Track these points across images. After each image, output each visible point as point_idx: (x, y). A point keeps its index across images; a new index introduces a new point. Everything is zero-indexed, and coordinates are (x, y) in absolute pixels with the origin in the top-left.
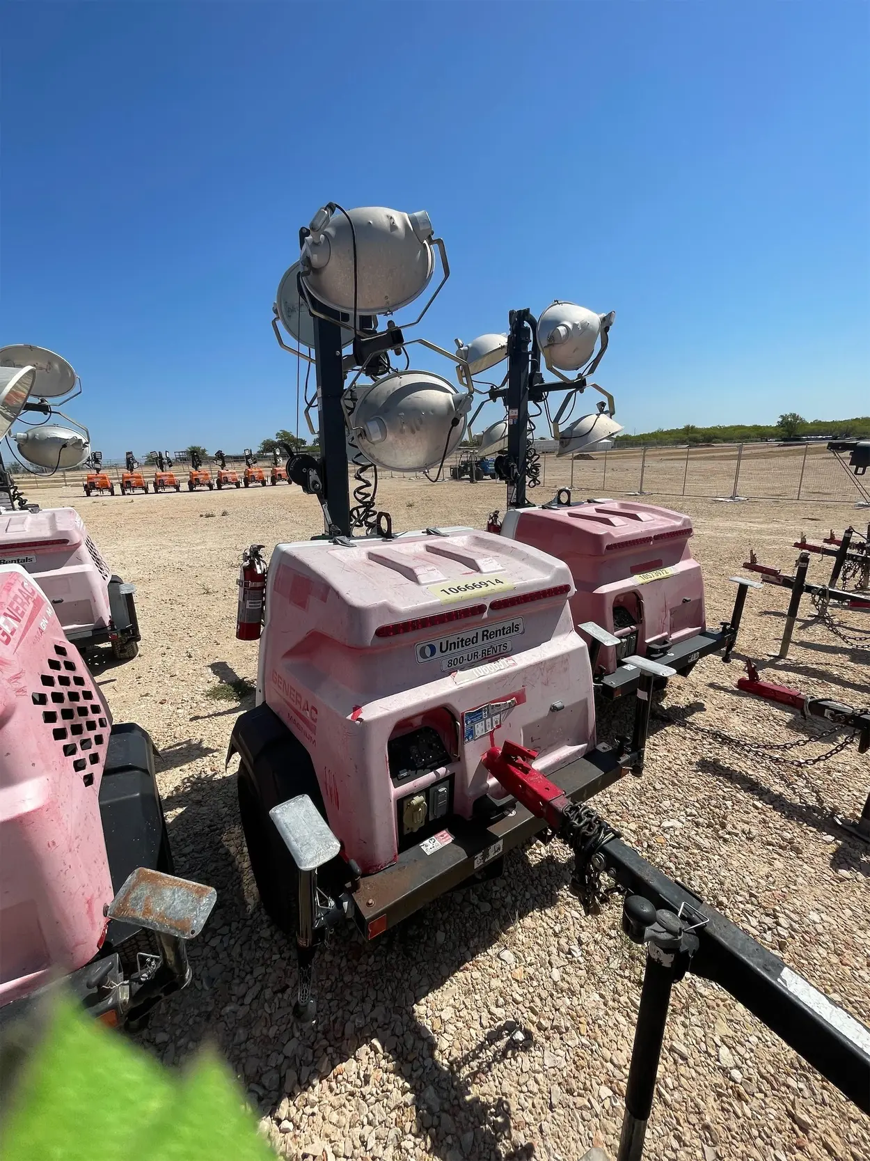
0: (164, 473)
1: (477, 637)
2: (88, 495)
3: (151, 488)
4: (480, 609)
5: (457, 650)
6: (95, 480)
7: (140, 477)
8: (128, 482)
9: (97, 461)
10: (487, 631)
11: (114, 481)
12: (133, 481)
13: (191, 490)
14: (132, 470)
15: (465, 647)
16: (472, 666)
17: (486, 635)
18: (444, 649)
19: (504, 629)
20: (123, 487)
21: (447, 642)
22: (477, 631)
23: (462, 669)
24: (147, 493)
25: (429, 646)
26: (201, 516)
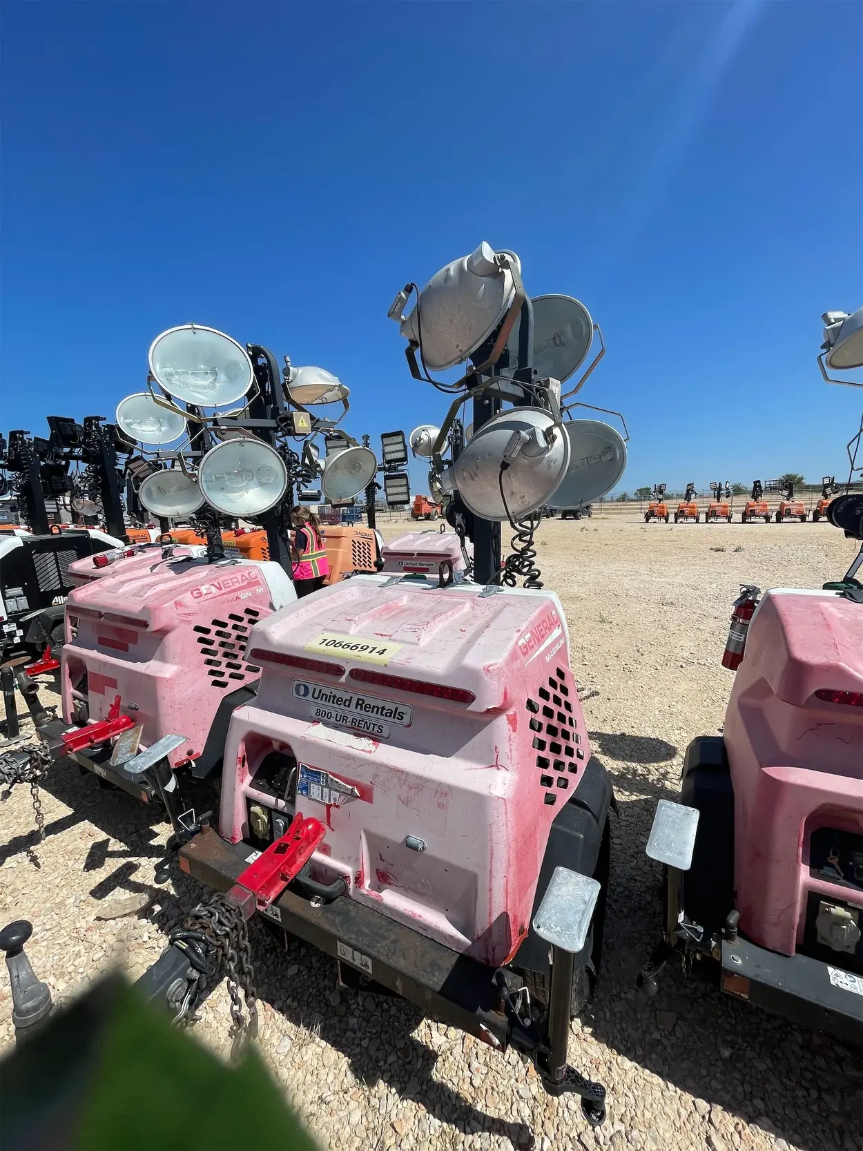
0: (719, 504)
1: (350, 701)
2: (647, 521)
3: (702, 517)
4: (337, 670)
5: (327, 703)
6: (655, 509)
7: (694, 507)
8: (682, 512)
9: (661, 492)
10: (364, 702)
11: (669, 510)
12: (687, 511)
13: (744, 522)
14: (689, 500)
15: (335, 705)
16: (336, 727)
17: (361, 705)
18: (316, 696)
19: (383, 708)
20: (677, 516)
21: (320, 691)
22: (352, 695)
23: (326, 724)
24: (697, 522)
25: (305, 686)
26: (711, 549)
